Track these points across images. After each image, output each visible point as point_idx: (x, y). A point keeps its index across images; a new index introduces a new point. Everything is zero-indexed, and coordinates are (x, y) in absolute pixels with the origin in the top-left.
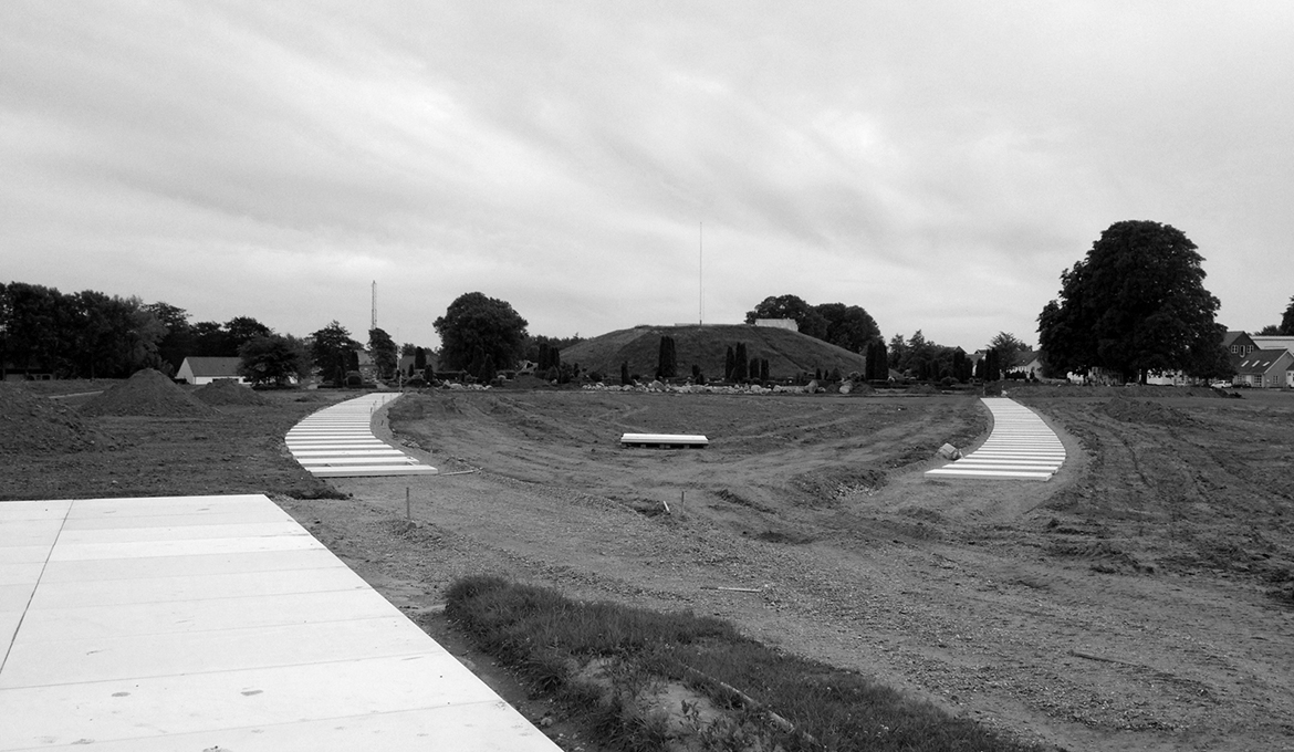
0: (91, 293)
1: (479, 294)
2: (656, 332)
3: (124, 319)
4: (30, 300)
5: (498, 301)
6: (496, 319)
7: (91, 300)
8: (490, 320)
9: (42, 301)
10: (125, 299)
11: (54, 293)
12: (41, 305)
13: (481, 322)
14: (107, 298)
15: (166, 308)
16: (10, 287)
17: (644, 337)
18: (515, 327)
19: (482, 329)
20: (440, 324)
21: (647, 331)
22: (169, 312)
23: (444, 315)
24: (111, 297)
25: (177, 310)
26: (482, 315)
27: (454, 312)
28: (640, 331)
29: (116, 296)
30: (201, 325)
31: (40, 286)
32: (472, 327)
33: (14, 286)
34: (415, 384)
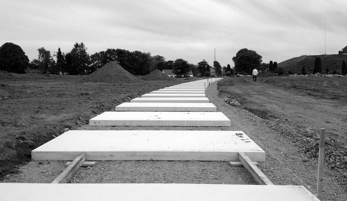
0: (137, 51)
1: (246, 49)
2: (310, 57)
3: (146, 59)
4: (122, 54)
5: (252, 51)
6: (252, 56)
7: (137, 53)
8: (250, 56)
9: (125, 54)
10: (146, 53)
11: (128, 51)
12: (124, 55)
13: (247, 57)
14: (142, 53)
15: (159, 57)
16: (117, 50)
17: (305, 59)
18: (258, 58)
19: (247, 59)
20: (234, 59)
21: (306, 57)
22: (160, 58)
23: (235, 56)
24: (143, 53)
25: (162, 57)
26: (247, 55)
27: (238, 55)
28: (303, 57)
29: (144, 52)
30: (169, 61)
31: (124, 50)
32: (244, 59)
33: (118, 50)
34: (227, 75)
